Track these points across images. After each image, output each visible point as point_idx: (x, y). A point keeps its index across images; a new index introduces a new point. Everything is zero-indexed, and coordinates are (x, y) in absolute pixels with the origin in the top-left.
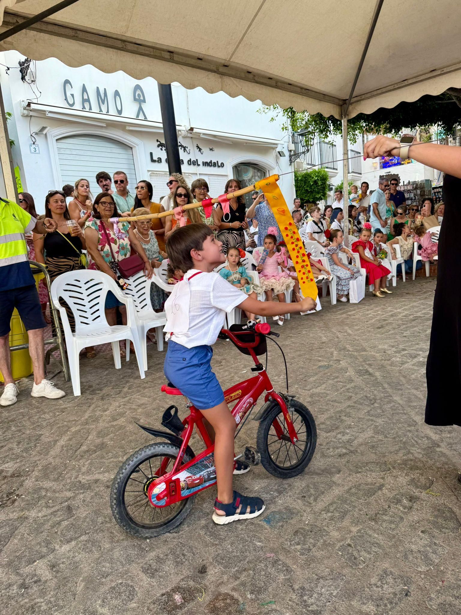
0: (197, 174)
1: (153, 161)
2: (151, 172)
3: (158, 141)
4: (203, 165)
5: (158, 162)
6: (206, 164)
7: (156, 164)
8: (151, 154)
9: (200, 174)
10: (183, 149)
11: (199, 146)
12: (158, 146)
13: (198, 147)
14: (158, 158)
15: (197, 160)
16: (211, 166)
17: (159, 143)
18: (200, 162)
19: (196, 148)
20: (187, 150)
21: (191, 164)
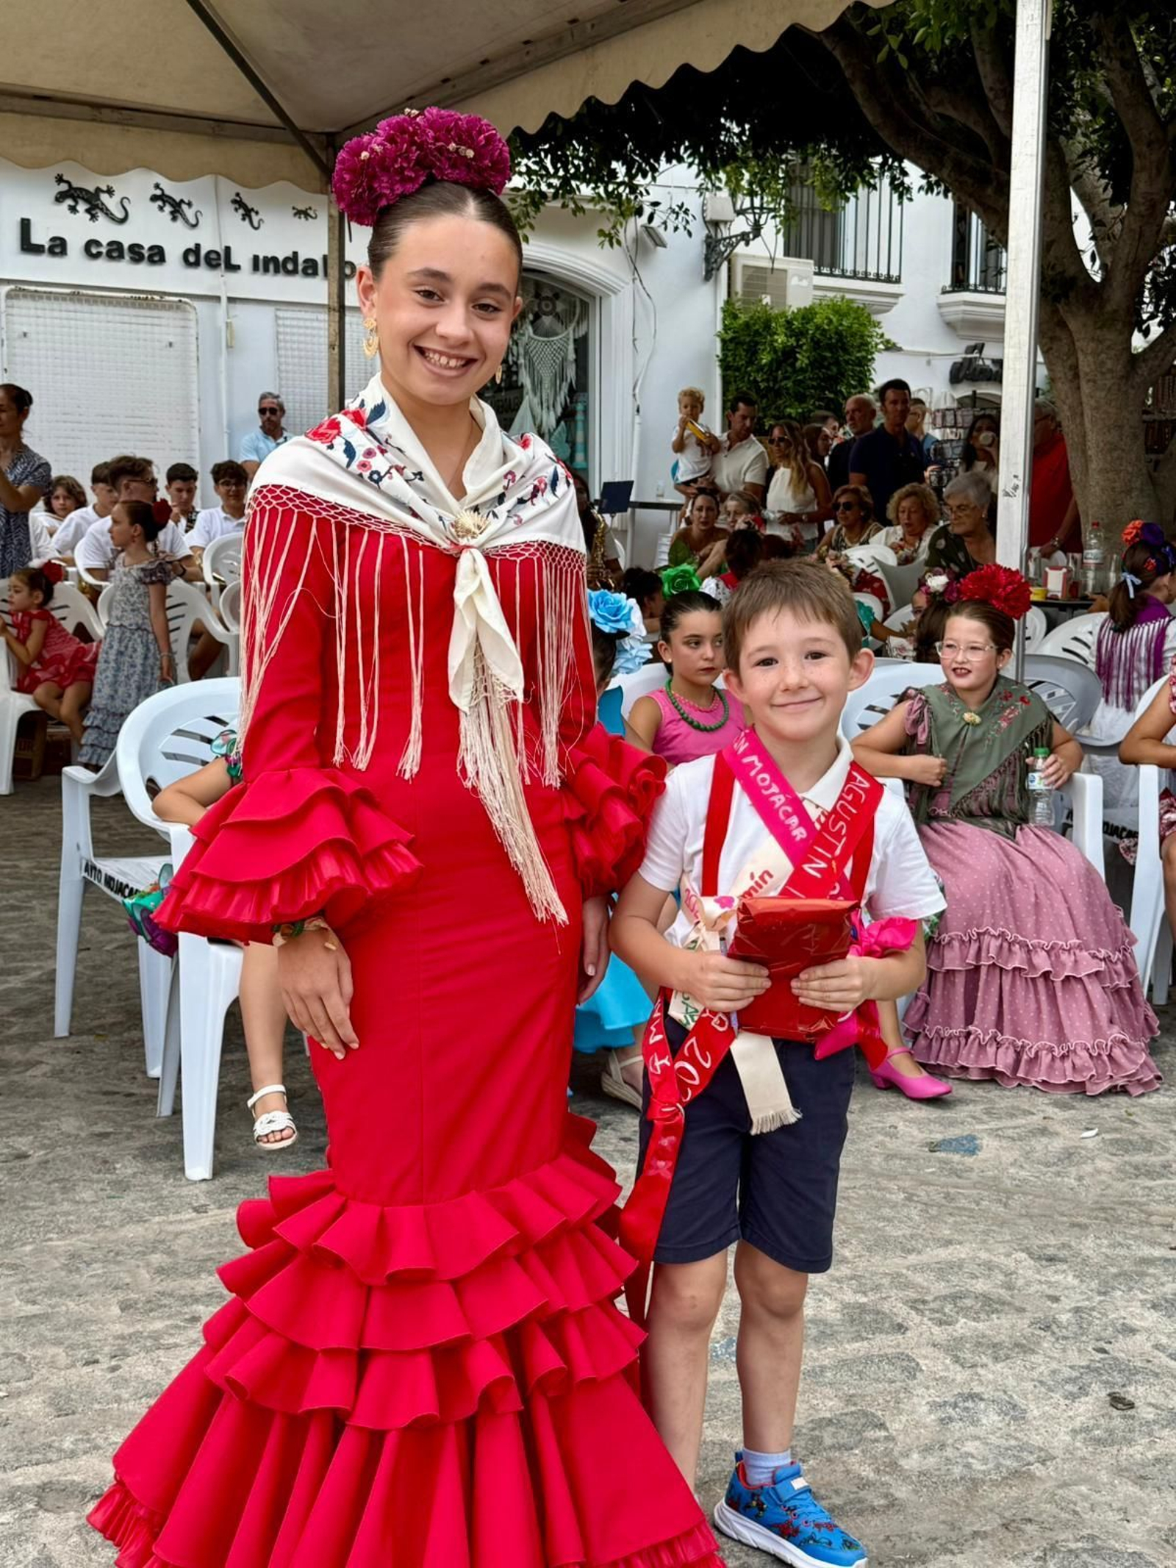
0: (218, 299)
1: (28, 246)
2: (12, 287)
3: (60, 179)
4: (256, 268)
5: (52, 252)
6: (265, 265)
7: (45, 259)
8: (25, 225)
9: (231, 300)
10: (168, 209)
11: (245, 200)
12: (60, 198)
13: (239, 203)
14: (53, 239)
15: (228, 249)
16: (295, 272)
17: (64, 187)
18: (241, 257)
19: (233, 206)
20: (189, 213)
21: (197, 264)
